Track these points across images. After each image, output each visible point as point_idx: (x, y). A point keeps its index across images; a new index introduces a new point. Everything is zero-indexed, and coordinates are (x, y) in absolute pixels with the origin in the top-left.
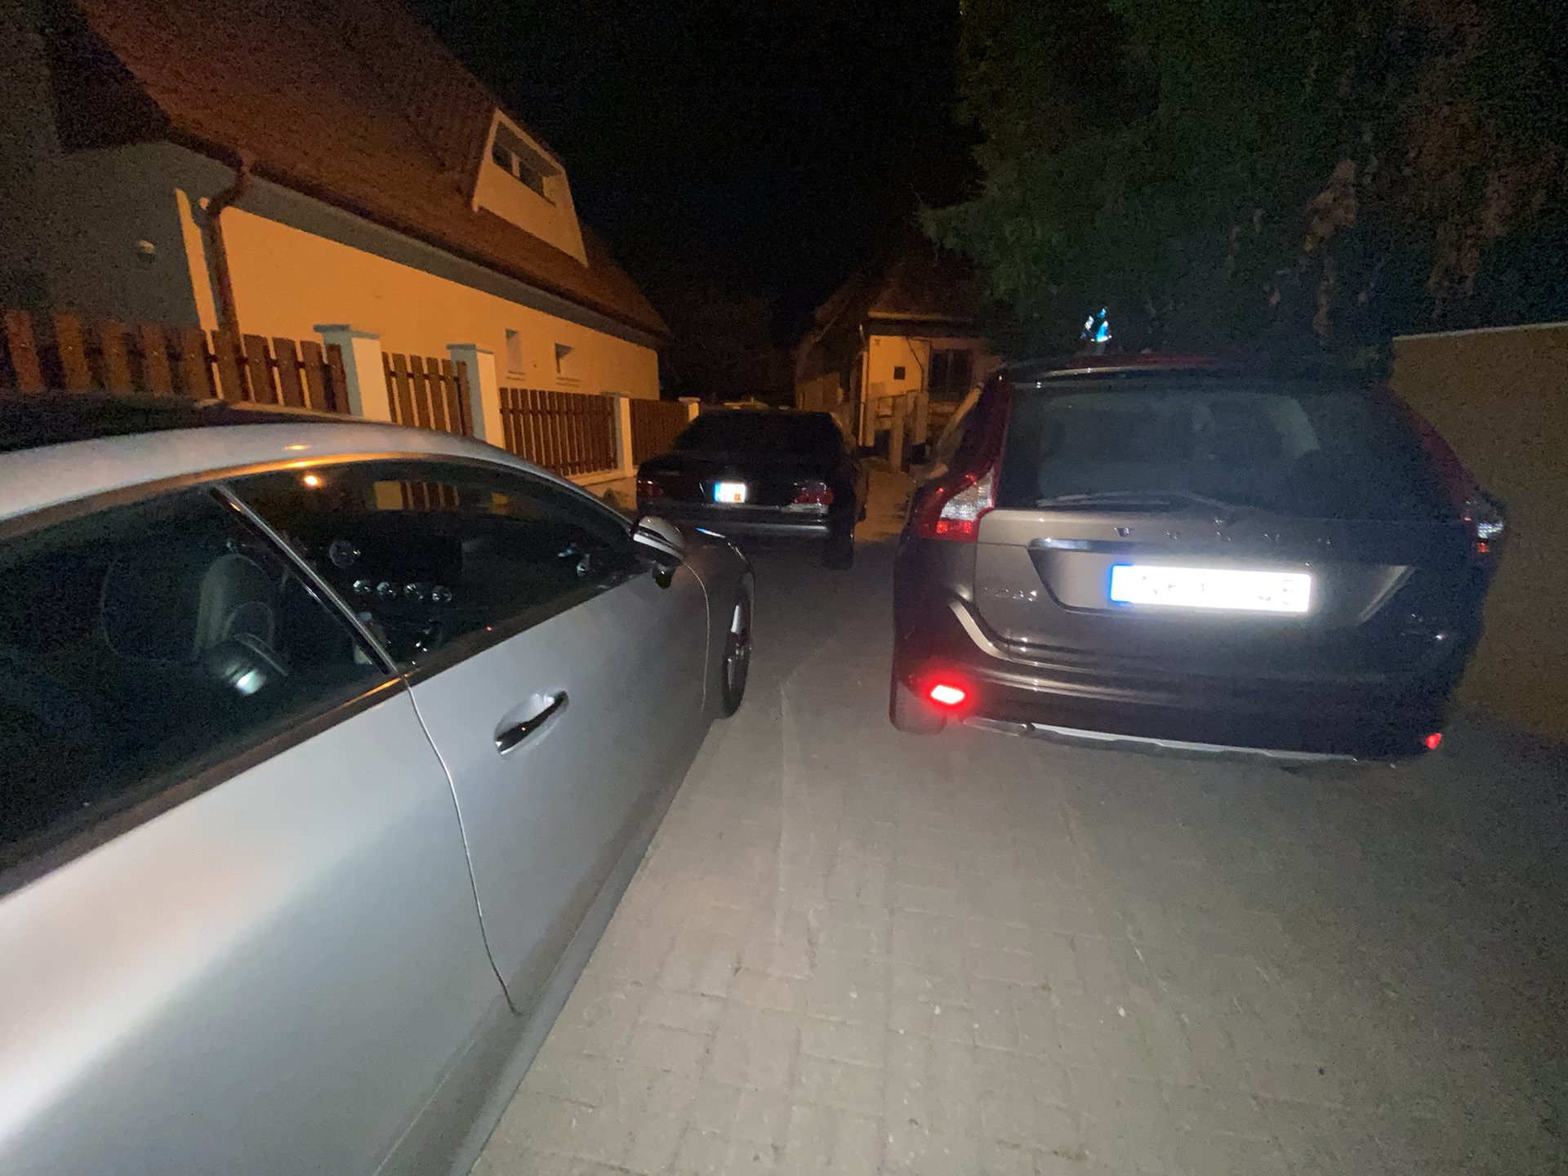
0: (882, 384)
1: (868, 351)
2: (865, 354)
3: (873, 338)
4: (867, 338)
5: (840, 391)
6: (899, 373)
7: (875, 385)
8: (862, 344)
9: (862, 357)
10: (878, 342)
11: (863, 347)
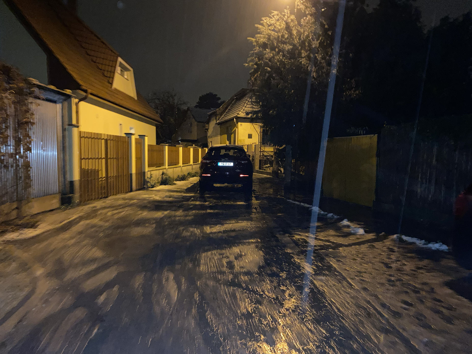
0: (244, 140)
1: (238, 128)
2: (237, 129)
3: (239, 123)
4: (237, 123)
5: (228, 142)
6: (250, 136)
7: (241, 141)
8: (235, 125)
9: (235, 130)
10: (241, 125)
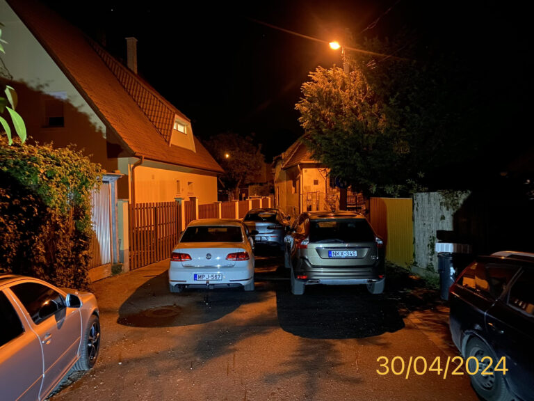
0: (309, 187)
1: (302, 174)
3: (304, 169)
4: (301, 169)
5: (293, 188)
6: (316, 182)
7: (306, 188)
9: (300, 176)
10: (306, 171)
11: (299, 172)
